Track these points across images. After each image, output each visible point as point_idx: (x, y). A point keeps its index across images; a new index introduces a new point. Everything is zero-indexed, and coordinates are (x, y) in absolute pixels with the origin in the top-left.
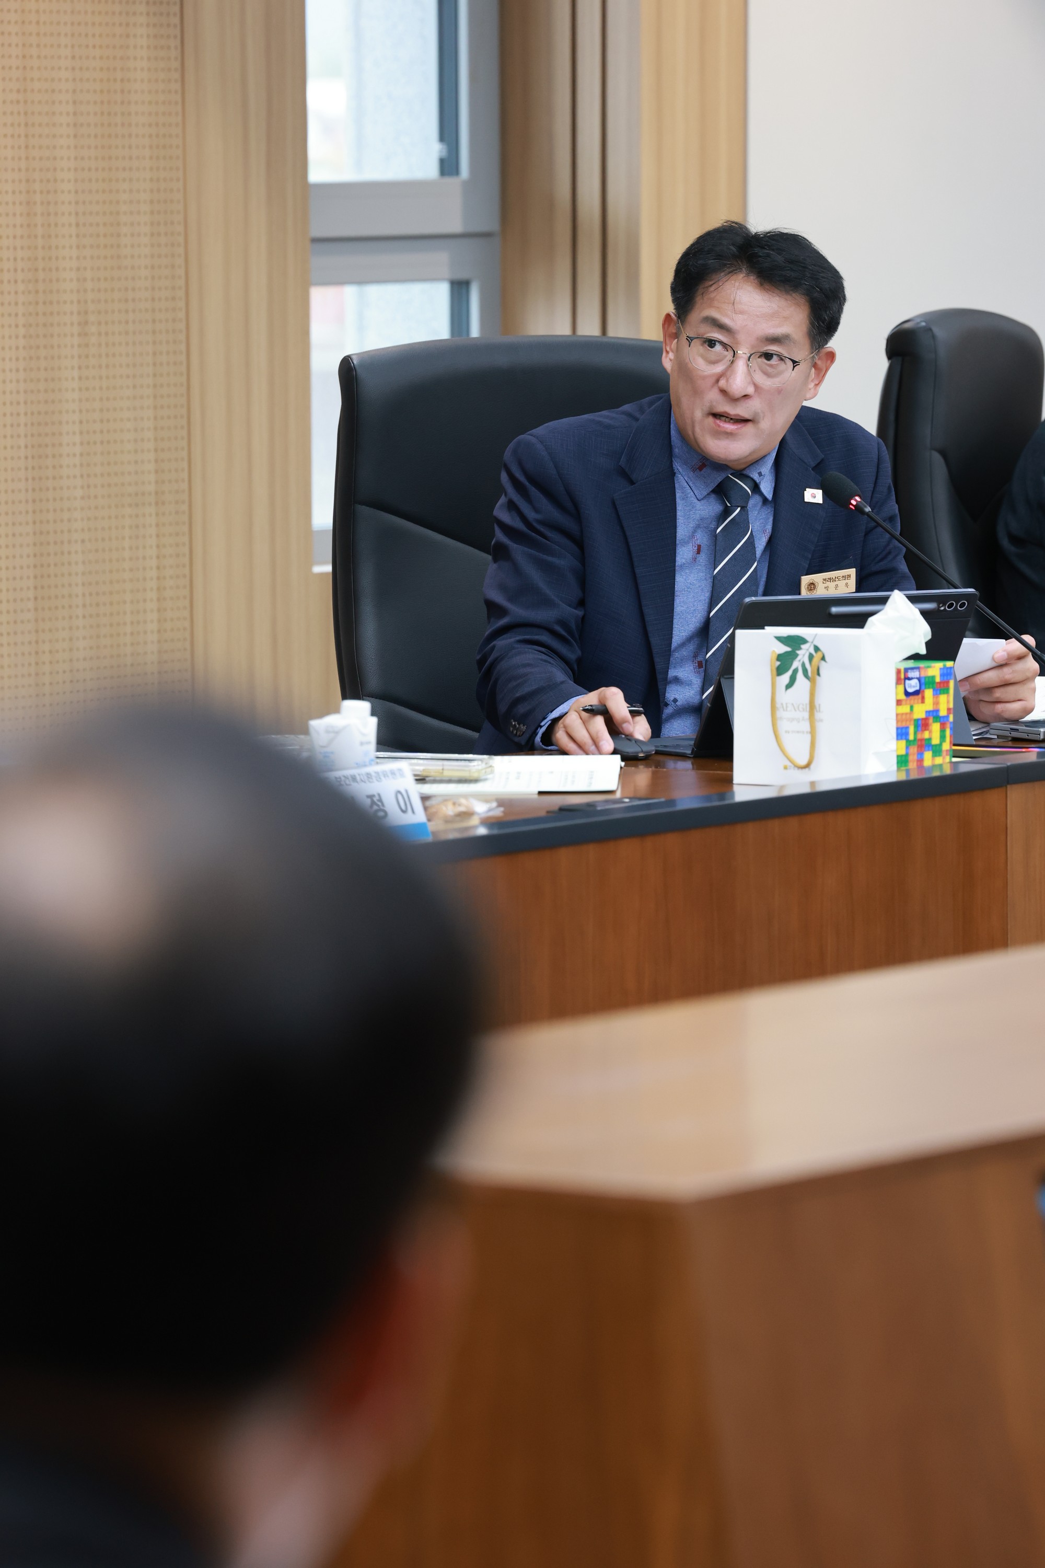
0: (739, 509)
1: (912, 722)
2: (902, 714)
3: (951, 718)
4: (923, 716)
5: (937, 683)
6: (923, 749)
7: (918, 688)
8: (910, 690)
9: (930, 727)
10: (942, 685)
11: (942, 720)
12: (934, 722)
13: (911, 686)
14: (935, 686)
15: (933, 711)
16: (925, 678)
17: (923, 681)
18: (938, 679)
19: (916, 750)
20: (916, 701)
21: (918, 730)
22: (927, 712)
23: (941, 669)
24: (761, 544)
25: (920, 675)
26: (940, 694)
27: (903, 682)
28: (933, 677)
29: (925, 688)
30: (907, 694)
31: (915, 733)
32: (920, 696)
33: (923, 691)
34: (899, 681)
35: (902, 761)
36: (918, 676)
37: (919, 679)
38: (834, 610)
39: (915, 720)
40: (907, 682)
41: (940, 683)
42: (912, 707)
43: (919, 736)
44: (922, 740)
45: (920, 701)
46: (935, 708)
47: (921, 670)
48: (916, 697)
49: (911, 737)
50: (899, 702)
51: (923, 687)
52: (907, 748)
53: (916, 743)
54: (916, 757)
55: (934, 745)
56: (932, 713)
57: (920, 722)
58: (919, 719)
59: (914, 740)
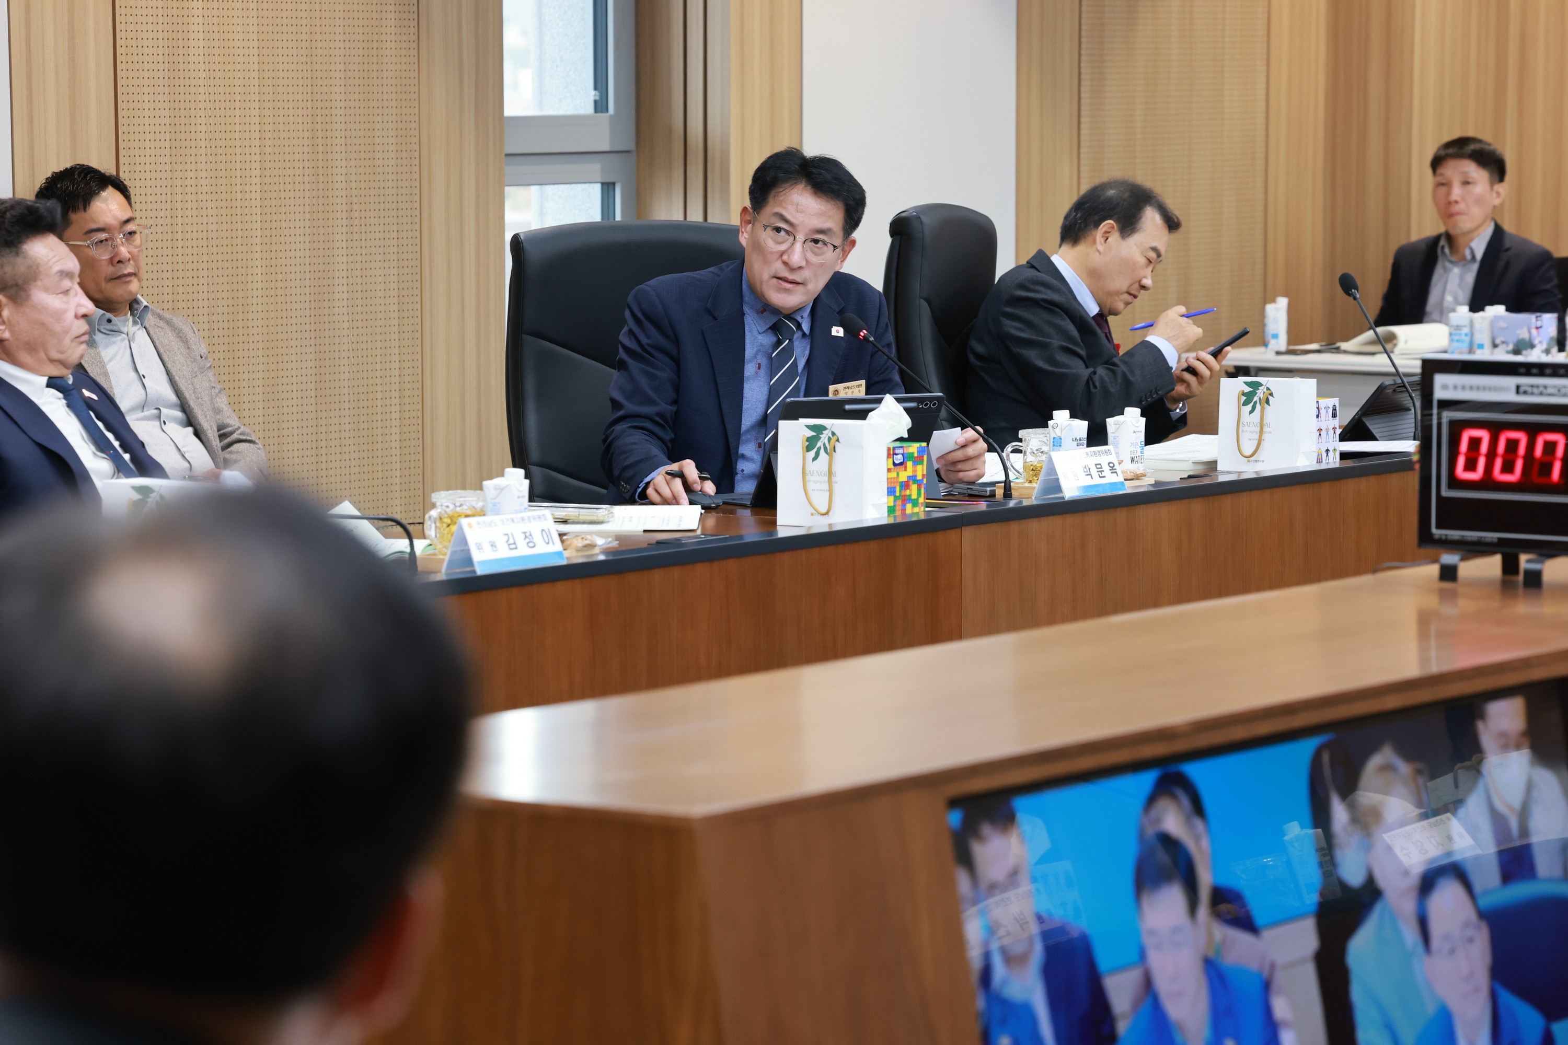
0: (788, 341)
1: (898, 484)
2: (891, 478)
3: (925, 481)
4: (905, 480)
5: (915, 457)
6: (905, 502)
7: (902, 461)
8: (897, 462)
9: (910, 488)
10: (919, 458)
11: (918, 482)
12: (913, 484)
13: (897, 459)
14: (914, 459)
15: (912, 476)
16: (907, 454)
17: (905, 456)
18: (916, 455)
19: (900, 503)
20: (900, 470)
21: (902, 489)
22: (908, 477)
23: (917, 448)
24: (801, 364)
25: (903, 451)
26: (917, 465)
27: (892, 456)
28: (913, 453)
29: (907, 461)
30: (895, 464)
31: (900, 491)
32: (903, 466)
33: (906, 463)
34: (889, 456)
35: (891, 510)
36: (902, 453)
37: (903, 455)
38: (847, 407)
39: (900, 482)
40: (895, 456)
41: (917, 457)
42: (897, 474)
43: (903, 494)
44: (905, 496)
45: (904, 469)
46: (914, 475)
47: (904, 449)
48: (900, 467)
49: (898, 494)
50: (889, 470)
51: (905, 460)
52: (894, 501)
53: (901, 497)
54: (900, 507)
55: (913, 500)
56: (911, 478)
57: (903, 484)
58: (902, 482)
59: (899, 496)
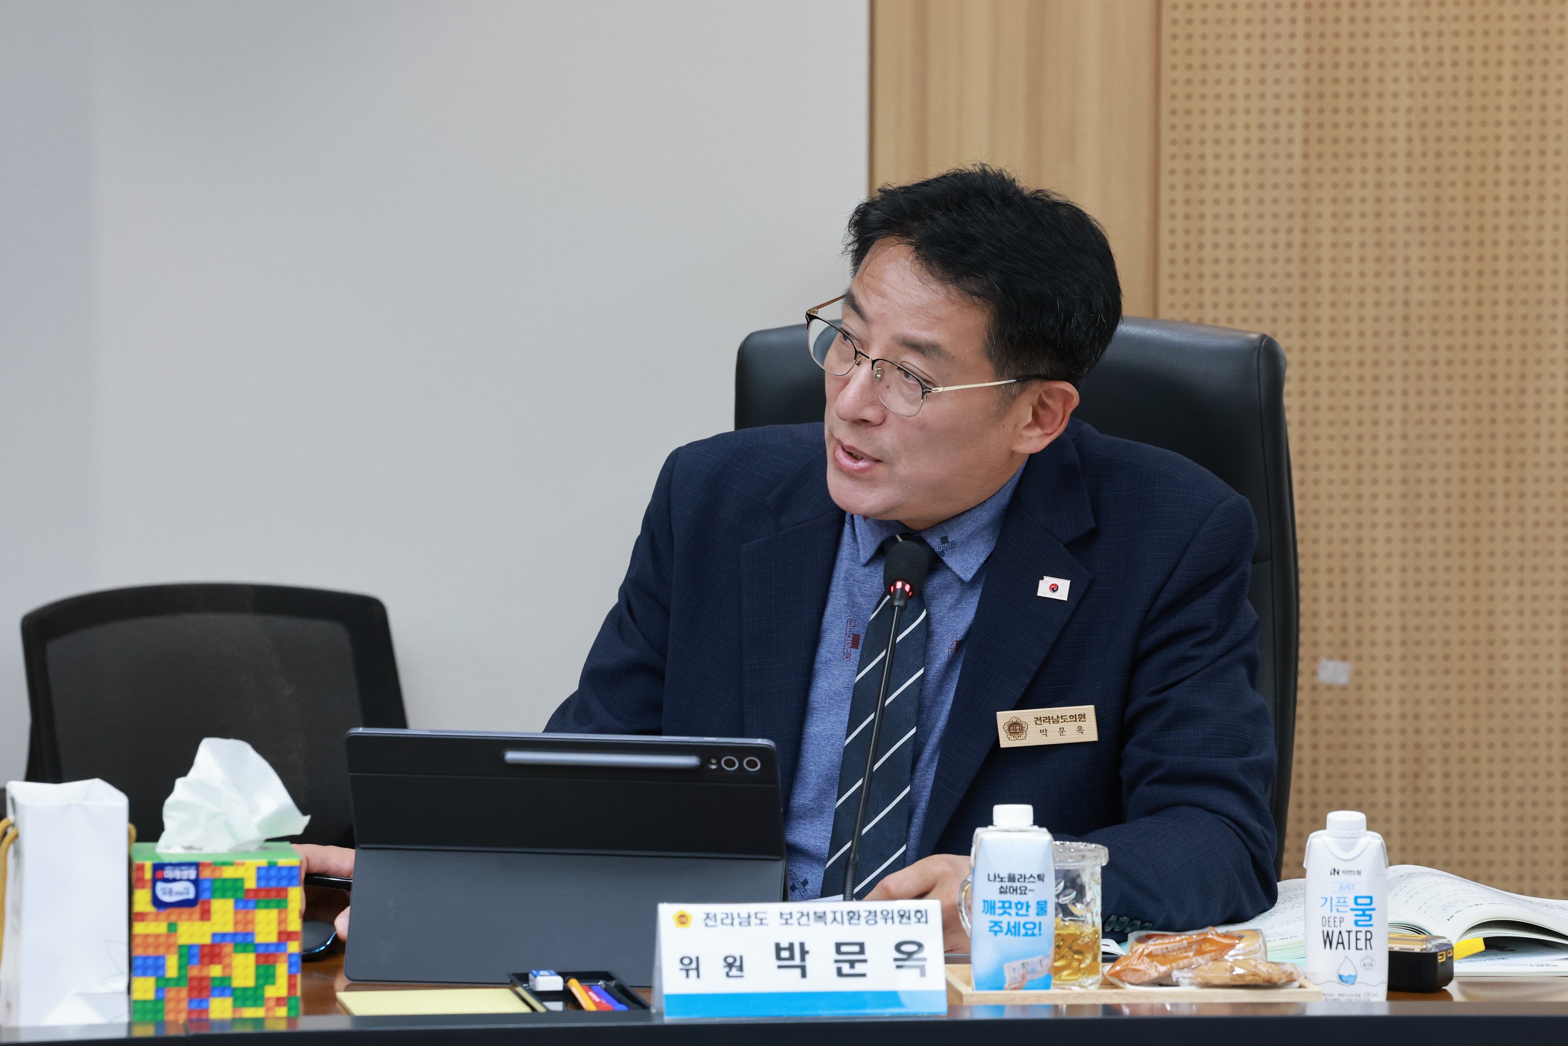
1: (174, 949)
2: (146, 934)
4: (207, 940)
5: (248, 891)
6: (205, 993)
7: (191, 895)
8: (166, 898)
9: (226, 961)
10: (262, 894)
11: (261, 950)
12: (236, 951)
13: (170, 892)
14: (241, 895)
15: (235, 935)
16: (213, 881)
17: (206, 885)
18: (251, 884)
19: (184, 993)
20: (185, 916)
21: (189, 963)
22: (214, 935)
23: (259, 869)
25: (198, 875)
26: (256, 907)
27: (149, 884)
28: (238, 881)
29: (212, 897)
30: (157, 902)
31: (180, 968)
32: (197, 909)
33: (208, 902)
34: (133, 888)
35: (144, 1007)
37: (196, 882)
39: (180, 946)
40: (160, 886)
41: (257, 891)
42: (172, 928)
43: (195, 972)
44: (201, 979)
45: (197, 915)
46: (240, 928)
47: (201, 868)
48: (186, 911)
49: (172, 973)
50: (135, 916)
51: (206, 895)
52: (158, 990)
53: (184, 982)
54: (184, 1005)
55: (235, 989)
56: (229, 938)
57: (195, 951)
58: (191, 947)
59: (179, 979)
